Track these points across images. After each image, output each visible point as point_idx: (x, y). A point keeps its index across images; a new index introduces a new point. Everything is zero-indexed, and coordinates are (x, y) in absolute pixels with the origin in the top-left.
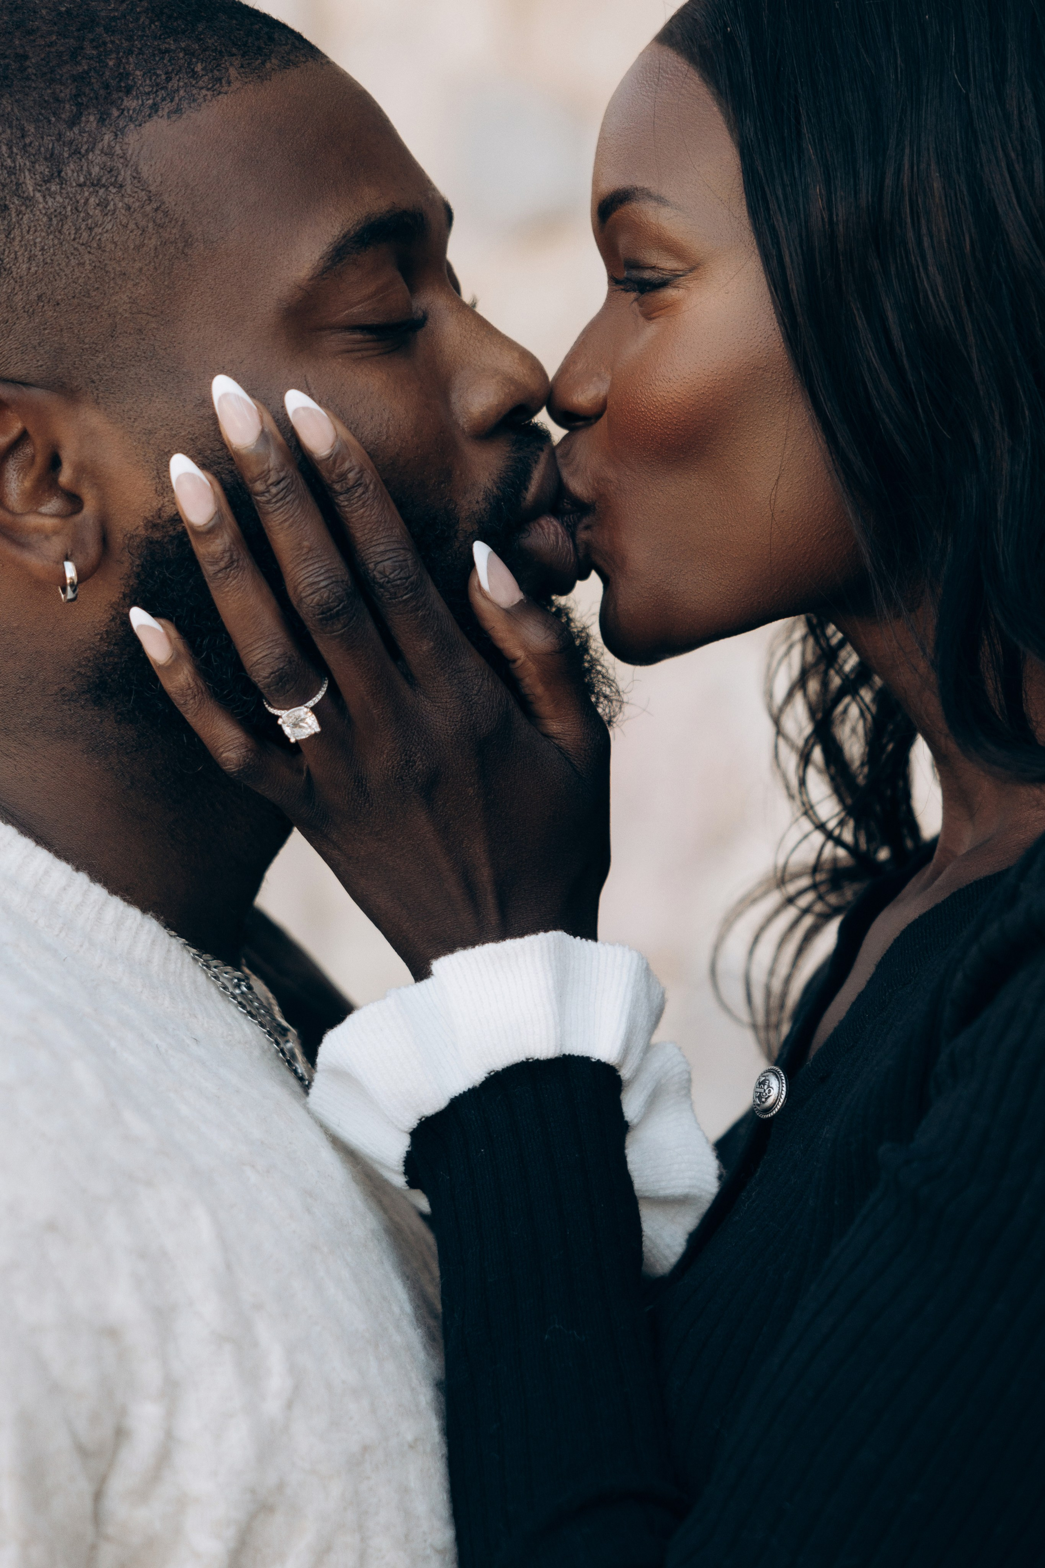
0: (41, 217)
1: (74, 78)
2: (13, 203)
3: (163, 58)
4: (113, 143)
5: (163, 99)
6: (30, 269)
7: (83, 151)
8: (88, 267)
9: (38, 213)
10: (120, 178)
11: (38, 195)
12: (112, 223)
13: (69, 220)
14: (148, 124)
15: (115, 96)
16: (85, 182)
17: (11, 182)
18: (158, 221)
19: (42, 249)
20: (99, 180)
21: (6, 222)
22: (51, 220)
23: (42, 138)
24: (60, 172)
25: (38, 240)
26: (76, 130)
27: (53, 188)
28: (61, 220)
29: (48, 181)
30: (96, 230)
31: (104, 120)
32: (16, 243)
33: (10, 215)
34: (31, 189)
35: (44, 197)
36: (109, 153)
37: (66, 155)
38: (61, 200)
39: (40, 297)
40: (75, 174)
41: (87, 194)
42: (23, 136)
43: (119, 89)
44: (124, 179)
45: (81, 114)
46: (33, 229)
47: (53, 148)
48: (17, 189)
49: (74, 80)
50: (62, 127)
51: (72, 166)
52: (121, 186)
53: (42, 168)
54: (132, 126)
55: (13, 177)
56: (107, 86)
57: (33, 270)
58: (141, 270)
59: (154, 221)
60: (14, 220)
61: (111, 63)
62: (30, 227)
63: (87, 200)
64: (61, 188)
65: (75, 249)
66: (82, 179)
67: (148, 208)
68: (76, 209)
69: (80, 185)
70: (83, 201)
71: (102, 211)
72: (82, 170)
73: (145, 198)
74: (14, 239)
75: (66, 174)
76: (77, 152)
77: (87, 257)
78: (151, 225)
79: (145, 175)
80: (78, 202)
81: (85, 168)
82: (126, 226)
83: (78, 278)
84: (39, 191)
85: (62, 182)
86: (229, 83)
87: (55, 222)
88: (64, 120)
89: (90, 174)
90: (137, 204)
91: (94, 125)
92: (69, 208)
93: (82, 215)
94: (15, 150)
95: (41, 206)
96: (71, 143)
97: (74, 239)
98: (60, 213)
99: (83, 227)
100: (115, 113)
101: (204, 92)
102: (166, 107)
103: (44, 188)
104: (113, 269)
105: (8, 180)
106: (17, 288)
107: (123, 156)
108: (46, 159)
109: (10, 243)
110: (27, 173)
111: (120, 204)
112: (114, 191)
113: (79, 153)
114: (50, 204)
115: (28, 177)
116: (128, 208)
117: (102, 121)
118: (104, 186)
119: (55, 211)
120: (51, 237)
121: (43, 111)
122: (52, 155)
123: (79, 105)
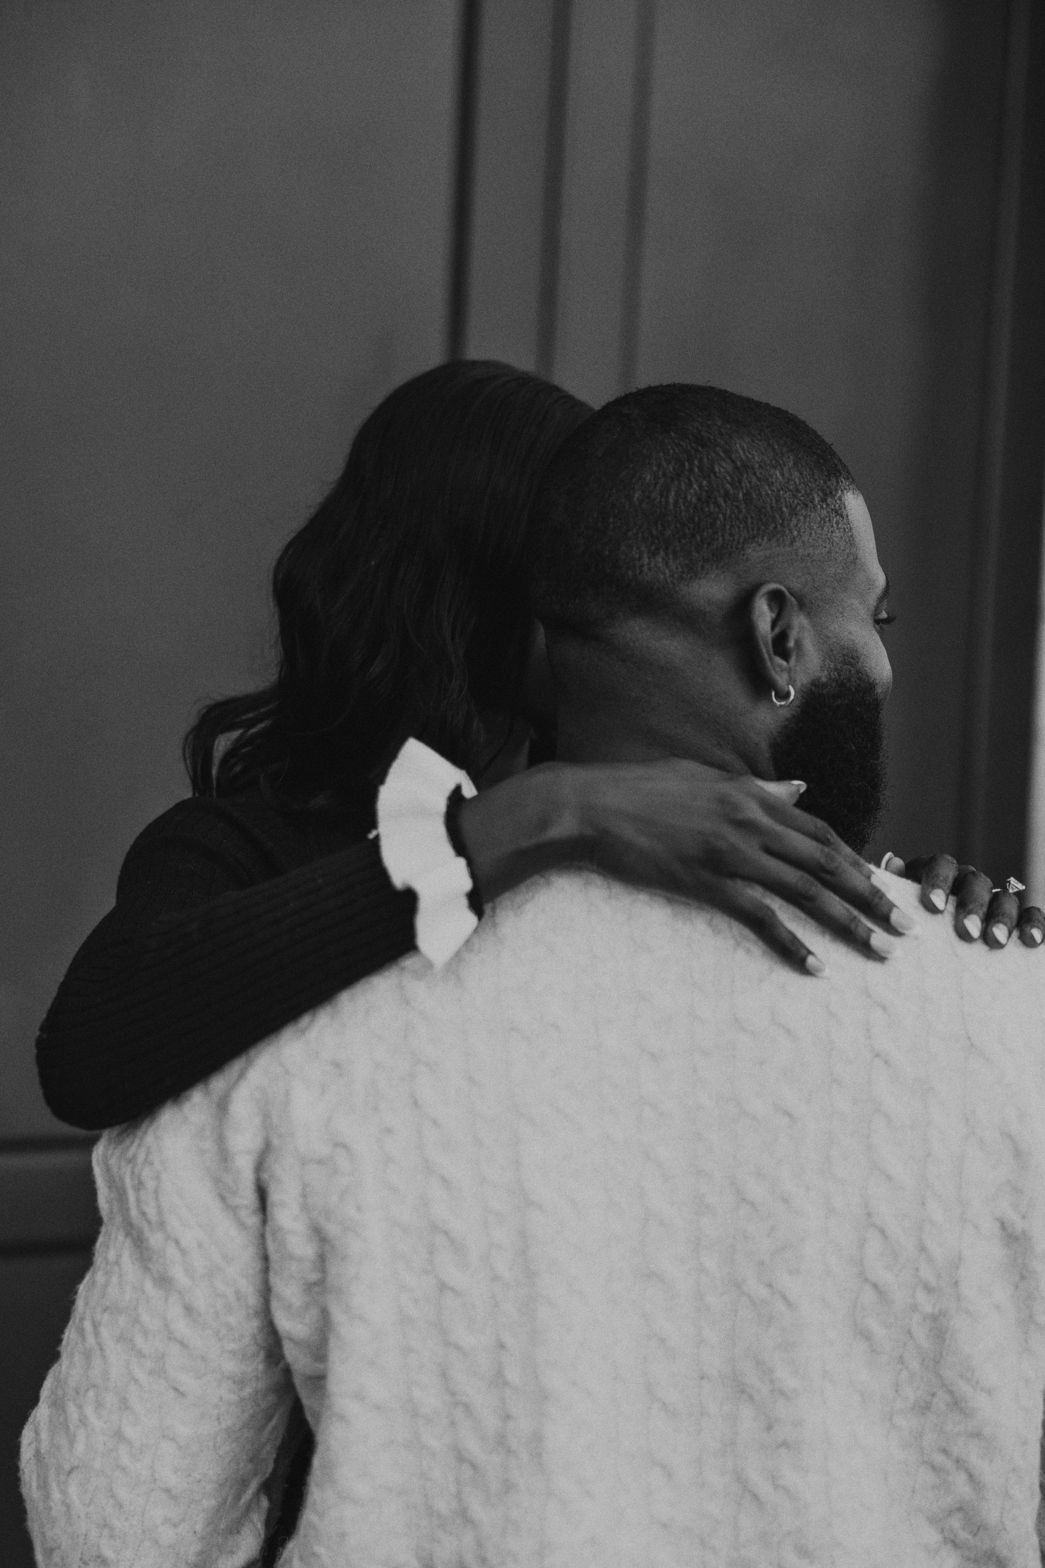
10: (843, 514)
14: (849, 493)
16: (834, 509)
26: (830, 482)
30: (834, 534)
40: (831, 504)
41: (834, 515)
45: (830, 475)
47: (824, 487)
50: (825, 478)
60: (809, 513)
62: (814, 520)
63: (834, 518)
65: (826, 539)
66: (833, 507)
70: (832, 518)
71: (837, 526)
73: (849, 528)
74: (807, 522)
76: (832, 493)
81: (834, 503)
84: (820, 504)
85: (828, 503)
87: (822, 521)
88: (825, 475)
89: (836, 506)
93: (831, 524)
96: (829, 487)
100: (840, 482)
108: (822, 490)
109: (805, 523)
111: (842, 527)
112: (841, 519)
118: (839, 514)
122: (824, 489)
123: (828, 471)
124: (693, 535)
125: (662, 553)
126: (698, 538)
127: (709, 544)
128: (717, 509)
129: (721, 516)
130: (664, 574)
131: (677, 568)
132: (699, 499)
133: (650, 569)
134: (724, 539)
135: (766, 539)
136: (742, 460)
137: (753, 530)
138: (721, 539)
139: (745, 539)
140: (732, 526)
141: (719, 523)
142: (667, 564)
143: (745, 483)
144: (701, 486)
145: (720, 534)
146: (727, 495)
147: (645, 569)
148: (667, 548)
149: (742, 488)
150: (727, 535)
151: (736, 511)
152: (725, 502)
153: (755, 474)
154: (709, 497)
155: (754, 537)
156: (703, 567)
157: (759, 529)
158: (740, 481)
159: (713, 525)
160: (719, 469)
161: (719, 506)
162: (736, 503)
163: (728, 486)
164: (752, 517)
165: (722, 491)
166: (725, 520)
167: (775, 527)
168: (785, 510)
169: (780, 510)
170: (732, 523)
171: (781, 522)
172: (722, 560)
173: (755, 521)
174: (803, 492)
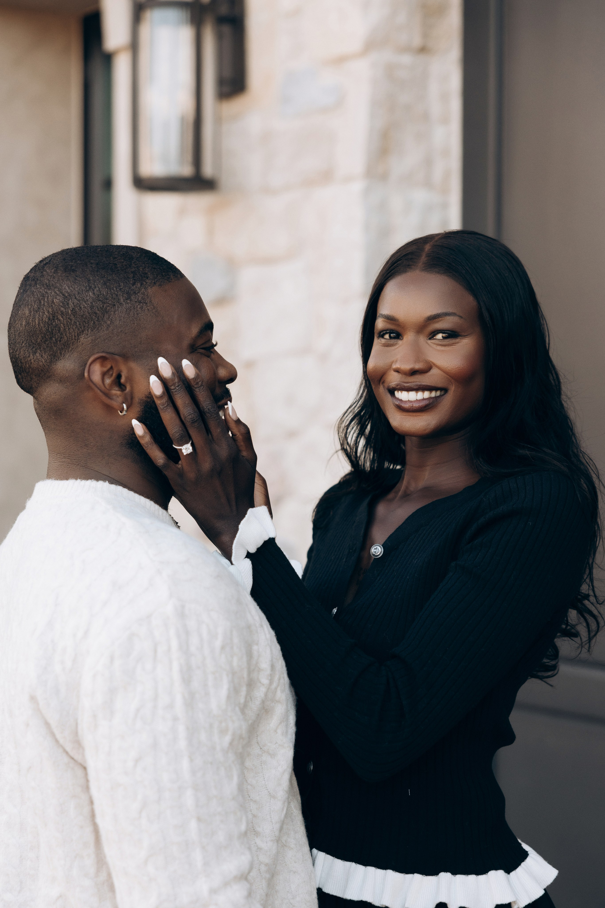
0: (124, 309)
1: (132, 272)
2: (117, 304)
3: (154, 270)
4: (144, 291)
5: (157, 281)
6: (119, 323)
7: (137, 293)
8: (136, 324)
9: (123, 308)
10: (147, 301)
11: (124, 303)
12: (144, 314)
13: (132, 311)
14: (153, 287)
15: (144, 279)
16: (137, 301)
17: (117, 298)
18: (156, 315)
19: (124, 318)
20: (141, 301)
21: (114, 309)
22: (127, 310)
23: (125, 287)
24: (130, 297)
25: (123, 315)
26: (135, 286)
27: (128, 302)
28: (130, 311)
29: (127, 299)
30: (139, 315)
31: (142, 285)
32: (116, 315)
33: (115, 307)
34: (122, 301)
35: (126, 304)
36: (143, 294)
37: (132, 293)
38: (130, 305)
39: (121, 331)
40: (134, 299)
41: (137, 304)
42: (120, 286)
43: (144, 277)
44: (148, 302)
45: (135, 282)
46: (122, 312)
47: (128, 291)
48: (118, 300)
49: (132, 273)
50: (130, 285)
51: (134, 296)
52: (146, 304)
53: (125, 295)
54: (149, 287)
55: (117, 297)
56: (141, 276)
57: (120, 323)
58: (150, 327)
59: (155, 315)
60: (116, 309)
61: (141, 270)
62: (121, 311)
63: (137, 306)
64: (131, 302)
65: (133, 319)
66: (136, 300)
67: (154, 311)
68: (134, 308)
69: (135, 302)
70: (136, 306)
71: (141, 310)
72: (136, 298)
73: (153, 308)
74: (116, 314)
75: (132, 298)
76: (135, 293)
77: (136, 322)
78: (154, 315)
79: (153, 302)
80: (135, 306)
81: (137, 297)
82: (147, 315)
83: (133, 327)
84: (124, 302)
85: (131, 300)
86: (172, 279)
88: (131, 283)
89: (138, 299)
91: (139, 286)
92: (132, 308)
93: (136, 310)
94: (118, 289)
95: (125, 306)
96: (133, 290)
97: (133, 317)
98: (130, 309)
99: (136, 313)
100: (145, 283)
101: (166, 281)
102: (158, 284)
103: (126, 301)
104: (143, 326)
105: (116, 298)
106: (116, 328)
107: (147, 295)
108: (126, 293)
109: (115, 315)
110: (121, 296)
111: (146, 309)
112: (145, 304)
113: (136, 293)
114: (127, 306)
115: (121, 297)
116: (148, 310)
117: (141, 284)
118: (142, 303)
119: (129, 308)
120: (126, 315)
121: (125, 280)
122: (128, 292)
123: (135, 280)
124: (51, 338)
125: (39, 351)
126: (54, 339)
127: (60, 341)
128: (59, 322)
129: (62, 325)
130: (42, 361)
131: (47, 357)
132: (49, 319)
133: (34, 361)
134: (67, 337)
135: (90, 330)
137: (81, 328)
138: (65, 336)
139: (78, 334)
140: (69, 329)
141: (62, 329)
142: (42, 356)
143: (71, 305)
144: (48, 312)
145: (64, 335)
146: (62, 313)
147: (32, 361)
148: (40, 348)
149: (69, 308)
150: (68, 334)
151: (69, 320)
152: (62, 317)
153: (75, 298)
154: (54, 317)
155: (83, 331)
156: (61, 353)
157: (85, 327)
158: (68, 304)
159: (59, 331)
160: (56, 300)
161: (60, 320)
162: (67, 317)
163: (62, 309)
164: (78, 321)
165: (59, 312)
166: (64, 327)
167: (94, 323)
168: (98, 312)
169: (94, 313)
170: (68, 327)
171: (97, 319)
172: (69, 347)
173: (81, 323)
174: (111, 298)
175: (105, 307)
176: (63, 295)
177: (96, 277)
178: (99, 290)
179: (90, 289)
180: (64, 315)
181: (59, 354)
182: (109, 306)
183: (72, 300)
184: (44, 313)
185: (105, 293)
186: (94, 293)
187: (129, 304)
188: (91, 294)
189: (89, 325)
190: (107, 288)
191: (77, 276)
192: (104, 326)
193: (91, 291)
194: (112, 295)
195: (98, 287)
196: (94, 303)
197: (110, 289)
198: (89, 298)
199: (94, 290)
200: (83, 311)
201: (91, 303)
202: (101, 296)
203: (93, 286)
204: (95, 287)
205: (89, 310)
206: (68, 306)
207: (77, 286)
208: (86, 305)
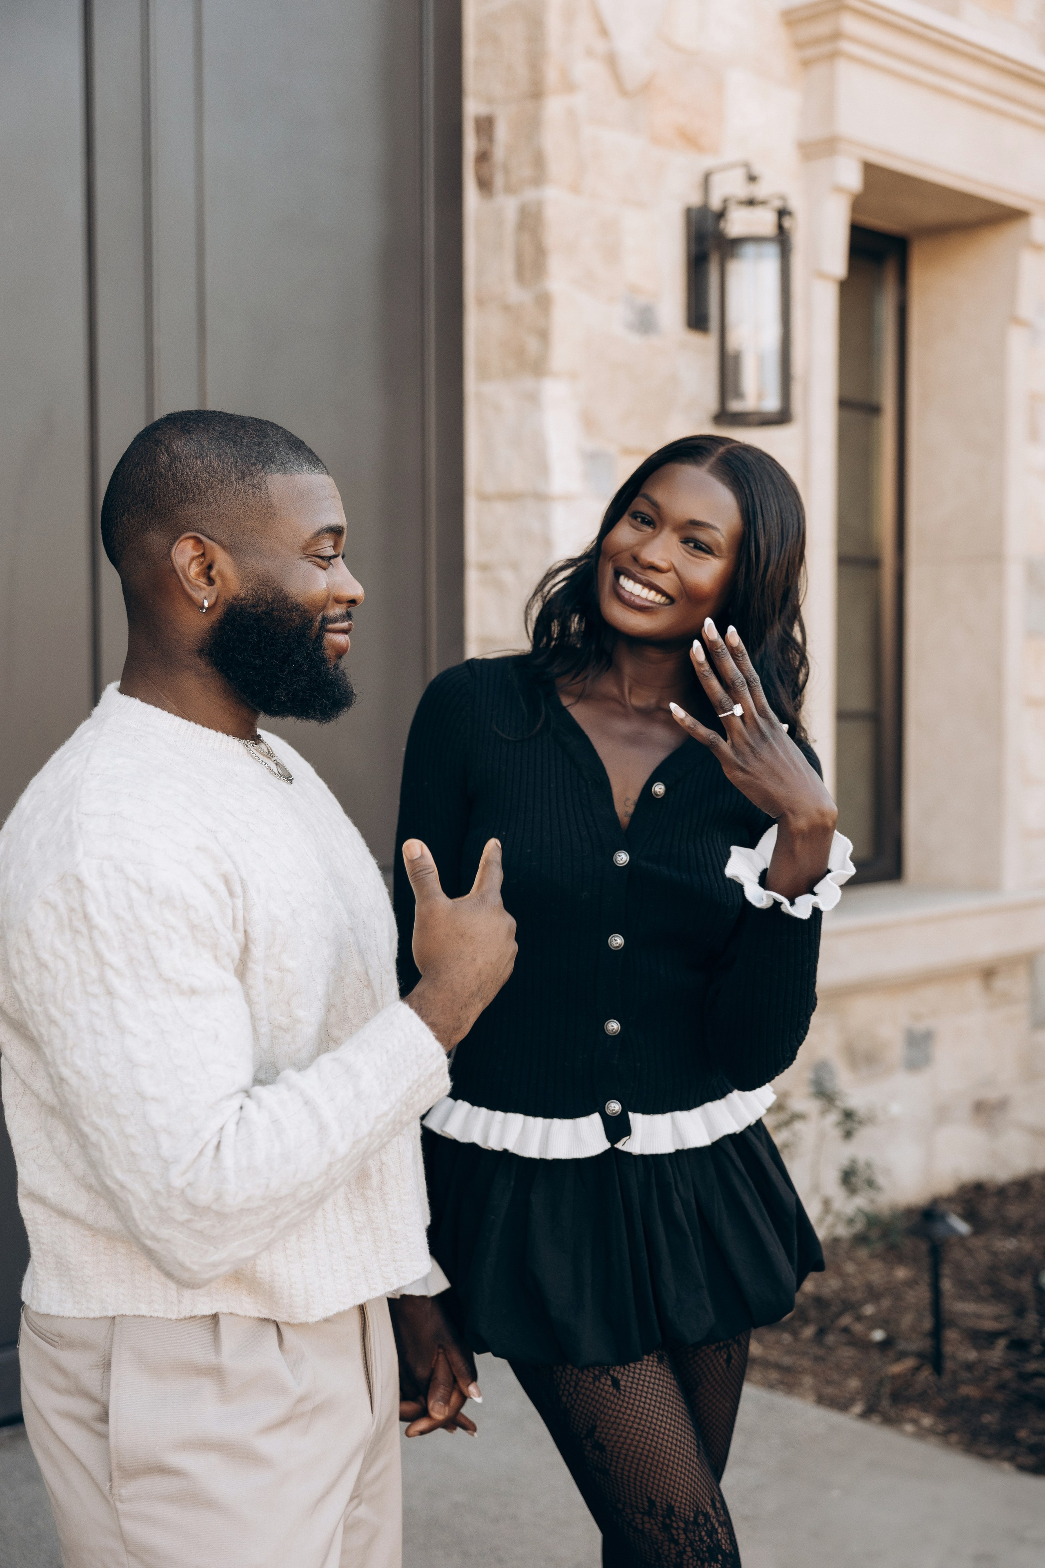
0: (233, 489)
2: (226, 482)
8: (242, 511)
9: (232, 487)
11: (235, 482)
12: (254, 500)
15: (269, 462)
16: (250, 484)
17: (228, 475)
18: (268, 505)
19: (230, 499)
20: (255, 485)
21: (221, 486)
22: (236, 491)
23: (243, 465)
24: (244, 478)
25: (229, 496)
26: (253, 467)
27: (240, 482)
29: (240, 479)
30: (248, 500)
32: (222, 494)
33: (223, 484)
34: (233, 479)
35: (236, 483)
36: (261, 478)
37: (248, 474)
39: (223, 514)
40: (248, 481)
41: (249, 488)
42: (237, 463)
44: (262, 488)
45: (256, 463)
47: (244, 470)
48: (229, 478)
50: (250, 465)
51: (248, 478)
53: (239, 475)
55: (229, 473)
57: (224, 504)
58: (258, 518)
60: (224, 487)
62: (228, 491)
63: (249, 490)
64: (243, 483)
65: (240, 503)
67: (267, 500)
69: (248, 485)
71: (252, 495)
73: (267, 497)
74: (222, 492)
75: (246, 479)
76: (252, 474)
77: (242, 507)
78: (266, 505)
79: (269, 489)
80: (246, 489)
81: (252, 480)
82: (258, 502)
83: (238, 513)
85: (244, 481)
87: (237, 492)
88: (250, 463)
89: (253, 482)
90: (264, 497)
92: (243, 490)
93: (246, 494)
94: (233, 465)
96: (250, 470)
97: (241, 500)
99: (245, 498)
103: (237, 481)
104: (250, 514)
106: (217, 508)
107: (265, 481)
108: (241, 472)
109: (220, 493)
110: (234, 474)
111: (259, 495)
112: (258, 491)
116: (261, 497)
118: (256, 488)
120: (234, 497)
121: (245, 457)
122: (244, 472)
123: (256, 460)
125: (126, 514)
127: (152, 508)
128: (155, 485)
129: (157, 489)
130: (128, 528)
132: (145, 479)
133: (121, 525)
134: (160, 505)
136: (174, 453)
138: (158, 504)
139: (172, 505)
140: (164, 496)
141: (156, 493)
145: (157, 501)
149: (171, 471)
153: (180, 462)
154: (151, 477)
155: (179, 502)
157: (182, 497)
161: (156, 483)
162: (166, 481)
163: (162, 470)
164: (177, 489)
167: (194, 496)
168: (202, 485)
169: (197, 485)
170: (164, 493)
171: (198, 492)
172: (160, 517)
173: (179, 492)
174: (221, 474)
175: (211, 481)
176: (168, 455)
177: (211, 445)
178: (210, 461)
179: (200, 456)
180: (162, 478)
181: (148, 522)
182: (216, 481)
183: (175, 462)
184: (142, 469)
185: (215, 466)
186: (203, 462)
187: (241, 486)
188: (199, 462)
189: (187, 497)
190: (220, 462)
191: (190, 439)
192: (205, 502)
193: (200, 459)
194: (224, 471)
195: (210, 457)
196: (199, 473)
197: (223, 463)
198: (196, 467)
199: (203, 459)
200: (185, 479)
201: (197, 472)
202: (211, 468)
203: (205, 454)
204: (207, 456)
205: (192, 479)
206: (169, 468)
207: (186, 449)
208: (190, 473)
